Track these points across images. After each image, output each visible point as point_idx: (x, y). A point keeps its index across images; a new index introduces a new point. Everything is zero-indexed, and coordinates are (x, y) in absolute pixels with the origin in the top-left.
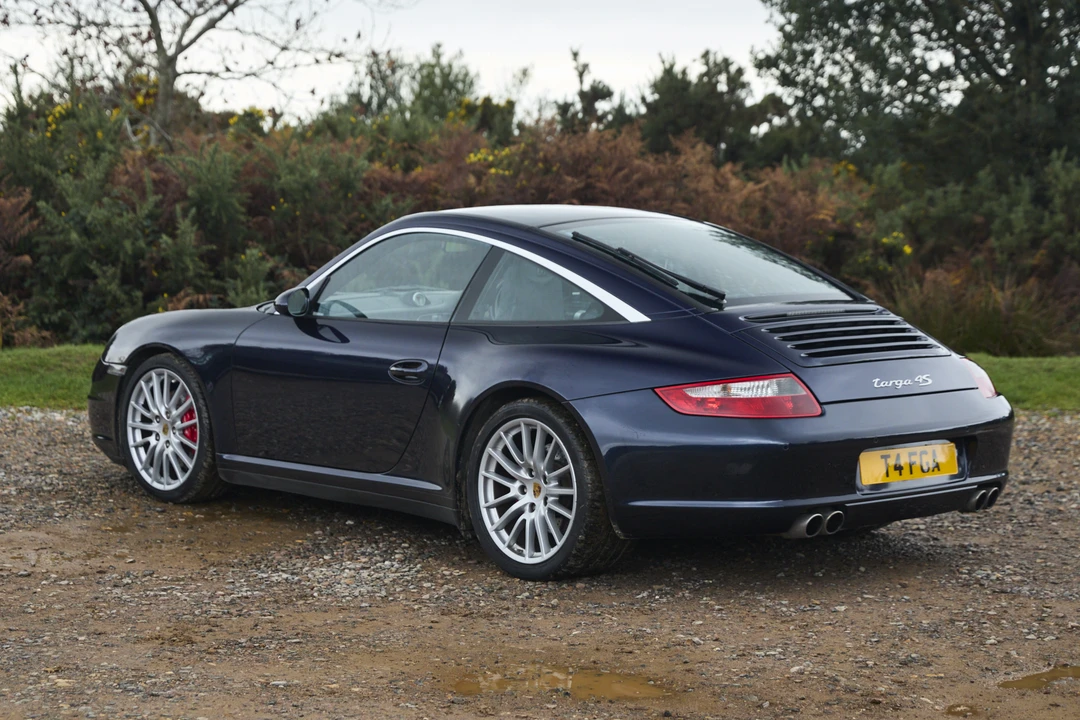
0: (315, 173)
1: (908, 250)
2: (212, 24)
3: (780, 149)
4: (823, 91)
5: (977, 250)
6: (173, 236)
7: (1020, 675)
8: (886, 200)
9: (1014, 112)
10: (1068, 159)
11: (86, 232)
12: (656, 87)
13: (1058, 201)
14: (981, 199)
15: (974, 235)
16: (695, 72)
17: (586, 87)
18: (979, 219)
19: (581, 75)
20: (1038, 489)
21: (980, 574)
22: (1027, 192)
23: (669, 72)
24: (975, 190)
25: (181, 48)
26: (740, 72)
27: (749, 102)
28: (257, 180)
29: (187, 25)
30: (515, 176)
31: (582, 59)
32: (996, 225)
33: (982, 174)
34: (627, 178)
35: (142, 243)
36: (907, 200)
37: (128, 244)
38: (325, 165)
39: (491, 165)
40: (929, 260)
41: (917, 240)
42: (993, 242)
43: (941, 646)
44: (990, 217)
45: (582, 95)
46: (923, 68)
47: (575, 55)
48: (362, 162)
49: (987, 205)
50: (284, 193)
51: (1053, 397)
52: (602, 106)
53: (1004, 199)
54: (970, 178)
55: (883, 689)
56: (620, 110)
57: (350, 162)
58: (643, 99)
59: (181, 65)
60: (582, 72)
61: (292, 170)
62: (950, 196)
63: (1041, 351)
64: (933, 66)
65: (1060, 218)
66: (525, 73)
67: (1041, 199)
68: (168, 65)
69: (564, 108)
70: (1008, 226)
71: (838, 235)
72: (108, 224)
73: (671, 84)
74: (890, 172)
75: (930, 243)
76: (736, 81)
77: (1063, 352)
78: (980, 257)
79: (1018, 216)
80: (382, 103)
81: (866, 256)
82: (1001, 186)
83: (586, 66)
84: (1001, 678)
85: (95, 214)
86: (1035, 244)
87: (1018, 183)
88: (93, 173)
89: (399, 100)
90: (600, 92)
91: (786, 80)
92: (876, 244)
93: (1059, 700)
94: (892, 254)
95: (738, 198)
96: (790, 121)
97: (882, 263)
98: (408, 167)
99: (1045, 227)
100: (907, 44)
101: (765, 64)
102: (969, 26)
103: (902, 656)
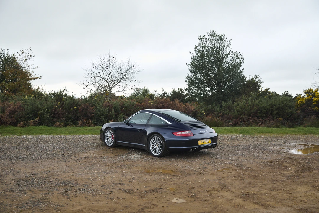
0: (129, 104)
1: (204, 113)
2: (116, 85)
3: (189, 100)
4: (194, 93)
6: (111, 112)
8: (201, 107)
9: (218, 96)
10: (224, 102)
11: (100, 112)
12: (172, 92)
13: (223, 107)
14: (214, 107)
15: (213, 111)
16: (177, 91)
17: (164, 93)
18: (213, 109)
19: (163, 91)
20: (221, 144)
21: (214, 156)
22: (219, 106)
23: (174, 91)
25: (112, 88)
26: (183, 90)
27: (184, 94)
28: (122, 105)
29: (113, 85)
30: (154, 104)
31: (163, 89)
33: (214, 104)
34: (168, 104)
35: (107, 113)
36: (204, 107)
37: (105, 113)
38: (130, 103)
39: (151, 103)
40: (207, 115)
41: (206, 112)
42: (215, 112)
43: (209, 166)
44: (215, 109)
45: (163, 93)
46: (206, 90)
47: (162, 88)
48: (135, 103)
50: (125, 106)
51: (223, 132)
52: (166, 95)
53: (216, 107)
54: (212, 104)
55: (202, 172)
56: (168, 95)
57: (134, 103)
58: (171, 94)
59: (112, 90)
61: (126, 104)
62: (210, 107)
63: (222, 127)
64: (207, 90)
65: (224, 109)
67: (221, 107)
68: (110, 90)
69: (161, 95)
70: (217, 111)
71: (195, 112)
72: (103, 111)
73: (174, 92)
74: (202, 103)
75: (207, 112)
76: (183, 92)
77: (224, 126)
78: (213, 114)
79: (218, 109)
80: (138, 94)
81: (199, 114)
82: (216, 105)
84: (217, 170)
85: (101, 109)
86: (220, 113)
87: (218, 105)
88: (101, 104)
89: (140, 94)
90: (166, 93)
91: (189, 92)
92: (200, 112)
93: (224, 173)
94: (202, 114)
95: (183, 107)
96: (189, 97)
97: (201, 115)
98: (141, 103)
99: (222, 111)
100: (204, 87)
101: (186, 90)
102: (212, 85)
103: (204, 167)
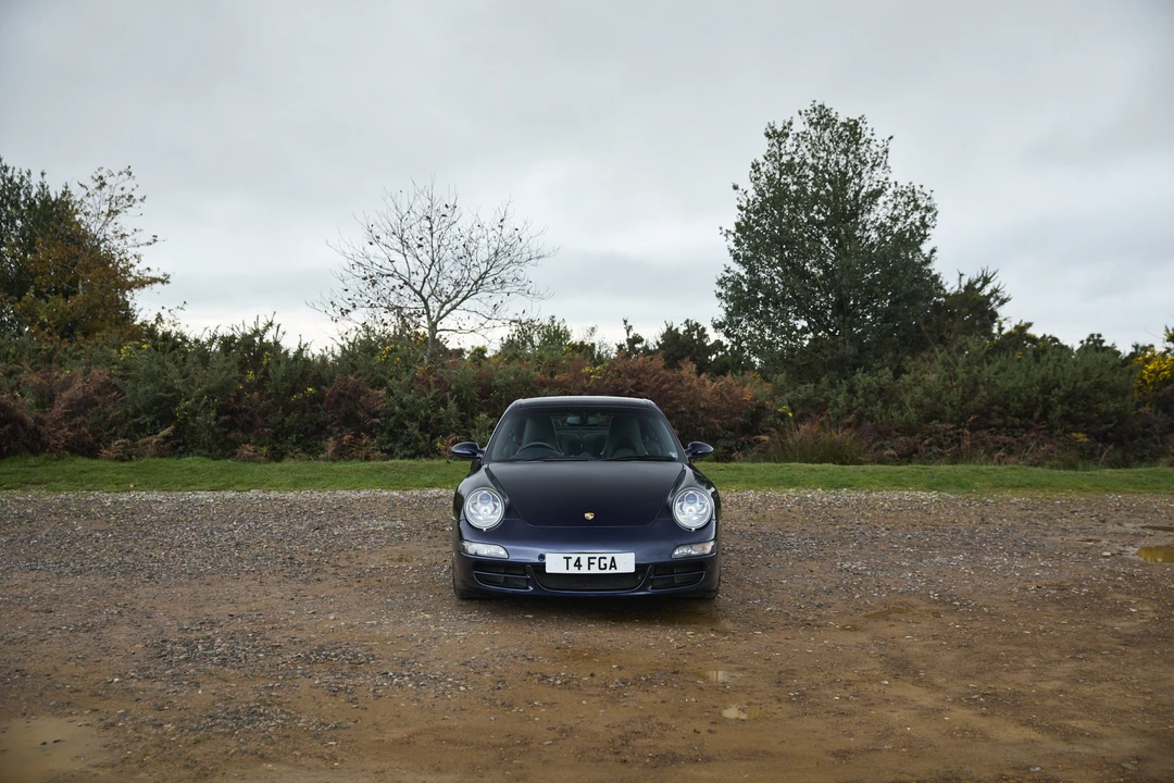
0: (512, 378)
1: (790, 414)
2: (454, 308)
3: (721, 369)
4: (746, 339)
5: (822, 415)
6: (446, 408)
7: (873, 612)
8: (779, 391)
9: (837, 349)
10: (864, 372)
11: (403, 406)
12: (663, 337)
13: (860, 392)
14: (823, 391)
15: (820, 408)
16: (682, 329)
17: (630, 337)
18: (822, 400)
19: (628, 331)
20: (866, 527)
21: (846, 566)
22: (845, 388)
23: (669, 329)
24: (819, 387)
25: (439, 318)
26: (704, 329)
27: (708, 344)
28: (484, 381)
29: (442, 308)
30: (604, 379)
31: (628, 324)
32: (830, 404)
33: (823, 379)
34: (657, 380)
35: (429, 412)
36: (788, 391)
37: (422, 412)
38: (516, 374)
39: (591, 374)
40: (800, 419)
41: (793, 411)
42: (829, 411)
43: (833, 599)
44: (828, 399)
45: (628, 340)
46: (794, 328)
47: (625, 322)
48: (533, 373)
49: (826, 393)
50: (496, 387)
51: (868, 483)
52: (638, 346)
53: (834, 391)
54: (818, 381)
55: (810, 618)
56: (646, 347)
57: (528, 373)
58: (658, 343)
59: (439, 327)
60: (629, 329)
61: (501, 377)
62: (807, 389)
63: (860, 463)
64: (799, 327)
65: (861, 400)
66: (593, 329)
67: (852, 391)
68: (433, 327)
69: (620, 347)
70: (836, 404)
71: (757, 408)
72: (413, 402)
73: (671, 336)
74: (781, 378)
75: (799, 412)
76: (702, 334)
77: (867, 463)
78: (823, 418)
79: (841, 399)
80: (524, 344)
81: (770, 418)
82: (832, 385)
83: (631, 327)
84: (864, 613)
85: (407, 398)
86: (849, 412)
87: (841, 383)
88: (406, 379)
89: (532, 342)
90: (638, 339)
91: (728, 334)
92: (775, 411)
93: (893, 623)
94: (783, 416)
95: (710, 390)
96: (726, 353)
97: (779, 421)
98: (552, 375)
99: (854, 405)
100: (785, 318)
101: (718, 326)
102: (815, 308)
103: (816, 603)
